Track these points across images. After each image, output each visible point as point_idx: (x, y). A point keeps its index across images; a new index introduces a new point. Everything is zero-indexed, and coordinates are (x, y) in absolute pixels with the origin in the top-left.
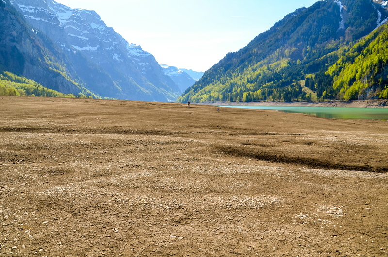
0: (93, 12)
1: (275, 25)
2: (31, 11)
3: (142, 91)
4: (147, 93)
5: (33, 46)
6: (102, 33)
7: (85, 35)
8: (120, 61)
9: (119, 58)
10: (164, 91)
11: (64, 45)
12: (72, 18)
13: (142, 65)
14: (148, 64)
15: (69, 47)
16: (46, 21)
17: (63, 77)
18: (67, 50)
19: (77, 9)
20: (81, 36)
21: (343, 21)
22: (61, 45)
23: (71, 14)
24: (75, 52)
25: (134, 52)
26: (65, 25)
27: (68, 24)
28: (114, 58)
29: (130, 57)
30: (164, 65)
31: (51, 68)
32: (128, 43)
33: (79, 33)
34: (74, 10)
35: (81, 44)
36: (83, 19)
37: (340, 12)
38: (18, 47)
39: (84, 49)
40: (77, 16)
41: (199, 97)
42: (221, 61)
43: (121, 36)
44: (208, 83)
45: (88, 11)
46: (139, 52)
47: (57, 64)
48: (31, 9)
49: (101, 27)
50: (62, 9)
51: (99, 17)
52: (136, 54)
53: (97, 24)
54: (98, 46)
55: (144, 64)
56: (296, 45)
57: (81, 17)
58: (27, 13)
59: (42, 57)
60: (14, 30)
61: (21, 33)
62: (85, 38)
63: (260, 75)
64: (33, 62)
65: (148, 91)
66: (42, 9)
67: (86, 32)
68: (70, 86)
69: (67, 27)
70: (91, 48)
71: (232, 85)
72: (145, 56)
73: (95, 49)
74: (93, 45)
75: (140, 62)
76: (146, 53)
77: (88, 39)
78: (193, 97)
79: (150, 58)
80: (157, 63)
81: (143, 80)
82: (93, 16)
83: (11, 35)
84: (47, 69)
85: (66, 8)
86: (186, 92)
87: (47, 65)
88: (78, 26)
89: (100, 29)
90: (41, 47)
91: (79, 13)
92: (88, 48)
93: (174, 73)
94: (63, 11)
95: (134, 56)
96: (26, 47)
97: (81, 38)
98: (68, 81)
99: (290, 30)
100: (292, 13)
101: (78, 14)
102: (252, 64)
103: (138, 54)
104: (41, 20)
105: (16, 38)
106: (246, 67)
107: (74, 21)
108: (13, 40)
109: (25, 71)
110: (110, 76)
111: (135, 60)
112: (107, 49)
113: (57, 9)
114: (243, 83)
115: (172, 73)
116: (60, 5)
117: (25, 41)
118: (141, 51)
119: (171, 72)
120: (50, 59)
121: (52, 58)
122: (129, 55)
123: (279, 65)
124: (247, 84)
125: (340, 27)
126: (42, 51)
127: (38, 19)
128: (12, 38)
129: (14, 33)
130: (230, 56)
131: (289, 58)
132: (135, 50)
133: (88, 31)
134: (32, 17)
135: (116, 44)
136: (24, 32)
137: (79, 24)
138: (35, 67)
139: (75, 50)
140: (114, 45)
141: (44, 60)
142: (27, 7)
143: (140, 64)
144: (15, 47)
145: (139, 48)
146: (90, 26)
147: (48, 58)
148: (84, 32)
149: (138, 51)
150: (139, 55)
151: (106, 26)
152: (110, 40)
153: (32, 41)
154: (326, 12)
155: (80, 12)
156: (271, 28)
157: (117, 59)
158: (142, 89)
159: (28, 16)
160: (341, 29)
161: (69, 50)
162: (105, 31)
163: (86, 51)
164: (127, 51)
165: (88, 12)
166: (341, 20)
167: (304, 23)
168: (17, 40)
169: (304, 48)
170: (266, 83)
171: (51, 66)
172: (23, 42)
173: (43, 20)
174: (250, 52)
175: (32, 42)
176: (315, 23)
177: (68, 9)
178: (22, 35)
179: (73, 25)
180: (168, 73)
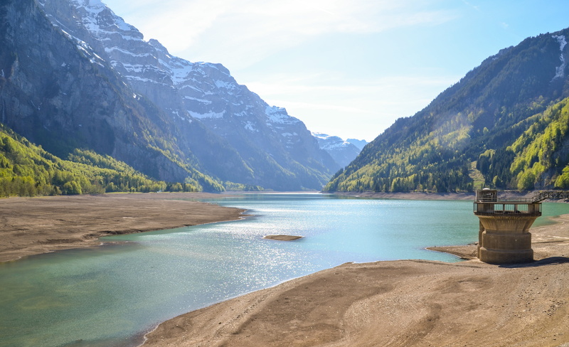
0: (219, 65)
1: (467, 75)
2: (137, 71)
3: (284, 174)
4: (291, 175)
5: (128, 118)
6: (231, 94)
7: (208, 97)
8: (256, 131)
9: (253, 127)
10: (316, 173)
11: (177, 113)
12: (191, 75)
13: (287, 136)
14: (295, 134)
15: (182, 114)
16: (156, 82)
17: (166, 157)
18: (181, 119)
19: (198, 63)
20: (202, 98)
21: (563, 65)
22: (174, 112)
23: (189, 69)
24: (190, 121)
25: (276, 119)
26: (181, 85)
27: (185, 83)
28: (246, 127)
29: (270, 124)
30: (323, 135)
31: (150, 146)
32: (268, 105)
33: (198, 95)
34: (194, 64)
35: (201, 109)
36: (205, 76)
37: (560, 52)
38: (109, 120)
39: (205, 115)
40: (198, 73)
41: (349, 183)
42: (386, 131)
43: (259, 97)
44: (365, 163)
45: (213, 64)
46: (284, 118)
47: (161, 140)
48: (138, 68)
49: (230, 85)
50: (179, 64)
51: (227, 71)
52: (279, 121)
53: (224, 81)
54: (224, 111)
55: (290, 134)
56: (485, 106)
57: (203, 73)
58: (132, 73)
59: (139, 131)
60: (106, 100)
61: (114, 104)
62: (206, 101)
63: (427, 151)
64: (126, 138)
65: (293, 173)
66: (151, 67)
67: (209, 93)
68: (175, 168)
69: (184, 87)
70: (215, 114)
71: (390, 166)
72: (291, 123)
73: (220, 115)
74: (217, 110)
75: (284, 132)
76: (293, 119)
77: (211, 102)
78: (342, 184)
79: (300, 126)
80: (309, 132)
81: (287, 158)
82: (219, 71)
83: (102, 107)
84: (144, 147)
85: (184, 62)
86: (337, 175)
87: (146, 141)
88: (199, 86)
89: (228, 88)
90: (140, 118)
91: (200, 67)
92: (211, 115)
93: (337, 145)
94: (180, 67)
95: (275, 124)
96: (119, 120)
97: (202, 101)
98: (172, 162)
99: (482, 84)
100: (494, 57)
101: (199, 70)
102: (422, 136)
103: (282, 120)
104: (149, 82)
105: (107, 109)
106: (414, 139)
107: (194, 80)
108: (103, 113)
109: (115, 150)
110: (238, 153)
111: (277, 130)
112: (238, 115)
113: (172, 65)
114: (403, 164)
115: (333, 146)
116: (177, 59)
117: (117, 112)
118: (286, 117)
119: (332, 144)
120: (151, 133)
121: (155, 131)
122: (268, 122)
123: (455, 136)
124: (407, 165)
125: (558, 75)
126: (141, 123)
127: (145, 80)
128: (102, 110)
129: (105, 104)
130: (401, 122)
131: (472, 126)
132: (278, 116)
133: (211, 91)
134: (139, 78)
135: (249, 108)
136: (117, 102)
137: (200, 83)
138: (129, 145)
139: (192, 118)
140: (247, 109)
141: (142, 135)
142: (133, 66)
143: (284, 135)
144: (105, 120)
145: (284, 112)
146: (215, 85)
147: (148, 132)
148: (206, 93)
149: (282, 116)
150: (283, 122)
151: (237, 84)
152: (242, 103)
153: (128, 112)
154: (535, 54)
155: (203, 66)
156: (462, 80)
157: (251, 128)
158: (284, 170)
159: (133, 77)
160: (559, 78)
161: (183, 119)
162: (235, 91)
163: (208, 119)
164: (266, 118)
165: (213, 66)
166: (560, 63)
167: (502, 71)
168: (108, 112)
169: (498, 110)
170: (427, 164)
171: (151, 143)
172: (115, 113)
173: (152, 81)
174: (425, 117)
175: (126, 114)
176: (517, 72)
177: (187, 64)
178: (115, 105)
179: (192, 84)
180: (328, 146)
